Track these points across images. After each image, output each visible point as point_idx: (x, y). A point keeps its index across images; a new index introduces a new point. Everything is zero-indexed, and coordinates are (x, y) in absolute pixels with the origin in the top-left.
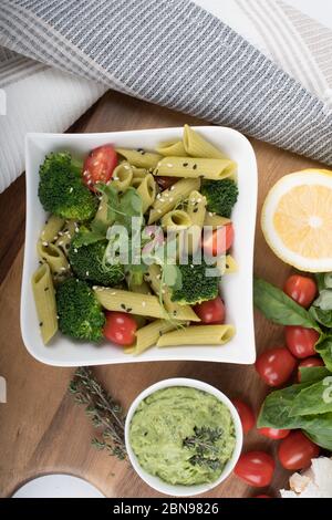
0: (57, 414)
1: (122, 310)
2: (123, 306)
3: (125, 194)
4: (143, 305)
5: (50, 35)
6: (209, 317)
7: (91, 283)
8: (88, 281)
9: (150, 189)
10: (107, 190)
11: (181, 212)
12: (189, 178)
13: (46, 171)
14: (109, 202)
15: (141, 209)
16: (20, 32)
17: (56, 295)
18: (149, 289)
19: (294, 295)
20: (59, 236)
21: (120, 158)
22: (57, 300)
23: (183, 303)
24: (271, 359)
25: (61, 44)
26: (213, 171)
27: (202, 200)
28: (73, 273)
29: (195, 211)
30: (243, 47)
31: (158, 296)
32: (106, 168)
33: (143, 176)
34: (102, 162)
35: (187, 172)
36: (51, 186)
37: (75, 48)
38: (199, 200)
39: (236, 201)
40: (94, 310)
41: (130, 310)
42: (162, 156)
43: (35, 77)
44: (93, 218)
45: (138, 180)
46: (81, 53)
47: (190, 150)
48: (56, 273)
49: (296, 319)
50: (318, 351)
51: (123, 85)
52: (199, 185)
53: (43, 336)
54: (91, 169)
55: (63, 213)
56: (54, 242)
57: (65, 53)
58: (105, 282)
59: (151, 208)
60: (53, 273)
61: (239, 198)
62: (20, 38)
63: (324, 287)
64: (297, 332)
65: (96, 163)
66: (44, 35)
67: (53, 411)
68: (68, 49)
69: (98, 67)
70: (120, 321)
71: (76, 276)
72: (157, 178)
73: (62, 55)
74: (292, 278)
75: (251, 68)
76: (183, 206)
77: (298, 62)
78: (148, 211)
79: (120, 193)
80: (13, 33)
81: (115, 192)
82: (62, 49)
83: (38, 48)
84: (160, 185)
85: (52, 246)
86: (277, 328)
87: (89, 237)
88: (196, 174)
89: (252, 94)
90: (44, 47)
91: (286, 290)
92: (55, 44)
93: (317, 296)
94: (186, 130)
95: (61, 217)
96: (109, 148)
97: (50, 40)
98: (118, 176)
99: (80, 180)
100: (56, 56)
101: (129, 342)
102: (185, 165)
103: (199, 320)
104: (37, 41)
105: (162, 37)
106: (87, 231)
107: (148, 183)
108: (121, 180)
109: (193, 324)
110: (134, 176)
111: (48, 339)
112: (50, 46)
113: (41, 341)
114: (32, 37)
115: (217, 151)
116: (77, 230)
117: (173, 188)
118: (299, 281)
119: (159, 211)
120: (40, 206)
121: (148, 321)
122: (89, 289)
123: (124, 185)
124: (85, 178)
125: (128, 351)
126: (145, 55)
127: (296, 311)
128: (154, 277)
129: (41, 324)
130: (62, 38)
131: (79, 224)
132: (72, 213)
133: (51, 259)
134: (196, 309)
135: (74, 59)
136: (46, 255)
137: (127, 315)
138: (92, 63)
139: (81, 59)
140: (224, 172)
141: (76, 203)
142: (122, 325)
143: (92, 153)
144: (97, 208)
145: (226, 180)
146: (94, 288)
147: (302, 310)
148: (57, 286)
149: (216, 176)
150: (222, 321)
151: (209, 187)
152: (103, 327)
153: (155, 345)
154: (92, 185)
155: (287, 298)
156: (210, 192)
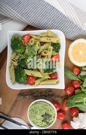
0: (15, 102)
2: (32, 74)
3: (32, 46)
4: (36, 74)
5: (12, 11)
6: (53, 77)
7: (24, 68)
9: (39, 45)
10: (28, 45)
11: (46, 51)
12: (48, 42)
13: (12, 40)
14: (28, 48)
15: (36, 50)
16: (5, 11)
18: (38, 70)
19: (75, 72)
20: (16, 57)
21: (31, 37)
22: (15, 73)
23: (47, 73)
24: (69, 88)
25: (15, 14)
26: (54, 41)
27: (52, 48)
28: (20, 66)
29: (50, 50)
30: (61, 14)
31: (41, 72)
32: (28, 40)
33: (37, 42)
34: (27, 38)
35: (48, 41)
36: (14, 44)
37: (18, 15)
38: (51, 48)
39: (60, 48)
40: (24, 75)
42: (42, 37)
43: (10, 22)
44: (24, 52)
46: (20, 16)
47: (49, 35)
48: (15, 66)
49: (74, 78)
50: (80, 86)
51: (31, 24)
52: (51, 44)
53: (11, 81)
54: (24, 40)
56: (14, 58)
57: (16, 16)
58: (27, 68)
59: (39, 50)
61: (61, 48)
62: (4, 12)
63: (82, 70)
64: (75, 82)
65: (25, 39)
66: (11, 11)
67: (14, 101)
68: (17, 15)
69: (24, 19)
70: (31, 78)
72: (40, 42)
73: (15, 17)
74: (74, 68)
75: (63, 19)
76: (47, 49)
77: (74, 19)
78: (38, 50)
79: (31, 46)
80: (3, 11)
81: (30, 46)
82: (15, 15)
83: (9, 15)
84: (41, 44)
86: (70, 81)
87: (23, 57)
88: (50, 41)
89: (63, 26)
90: (11, 14)
91: (72, 71)
92: (13, 14)
93: (80, 72)
95: (16, 52)
96: (28, 35)
97: (12, 13)
98: (31, 41)
100: (14, 17)
101: (33, 83)
102: (47, 39)
103: (51, 78)
104: (9, 13)
105: (40, 12)
106: (23, 55)
107: (38, 43)
108: (31, 43)
109: (49, 79)
110: (35, 42)
111: (13, 82)
112: (12, 14)
113: (11, 83)
114: (8, 12)
115: (55, 36)
116: (20, 55)
117: (44, 45)
119: (41, 51)
121: (38, 78)
122: (23, 70)
123: (32, 44)
124: (22, 42)
125: (33, 86)
126: (36, 16)
127: (75, 76)
129: (11, 79)
130: (15, 12)
131: (21, 54)
132: (19, 51)
134: (50, 75)
135: (18, 17)
136: (13, 62)
137: (33, 77)
138: (23, 18)
139: (20, 17)
140: (57, 41)
141: (20, 48)
143: (24, 36)
144: (25, 50)
145: (58, 43)
146: (25, 70)
148: (15, 69)
149: (55, 42)
150: (56, 78)
151: (53, 45)
152: (26, 79)
153: (39, 84)
154: (24, 44)
155: (72, 73)
156: (54, 46)
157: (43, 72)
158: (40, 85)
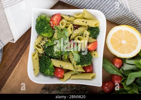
1: (60, 67)
2: (60, 66)
4: (66, 66)
6: (88, 71)
7: (51, 58)
8: (50, 57)
9: (71, 29)
10: (57, 28)
11: (81, 37)
12: (84, 26)
13: (38, 21)
14: (58, 32)
15: (68, 35)
17: (39, 61)
18: (69, 61)
19: (116, 65)
20: (41, 42)
21: (62, 18)
23: (80, 66)
24: (107, 84)
26: (92, 24)
27: (88, 33)
28: (45, 54)
29: (86, 37)
31: (72, 63)
32: (58, 21)
33: (70, 24)
34: (56, 19)
35: (84, 24)
36: (39, 26)
38: (87, 33)
39: (99, 34)
40: (51, 66)
41: (62, 67)
42: (76, 18)
44: (52, 37)
45: (67, 25)
47: (85, 17)
48: (40, 54)
49: (115, 72)
50: (122, 83)
52: (87, 28)
53: (35, 73)
54: (53, 21)
55: (43, 35)
56: (39, 44)
58: (55, 58)
59: (71, 35)
60: (39, 54)
61: (100, 33)
63: (125, 63)
64: (116, 76)
65: (54, 19)
70: (59, 70)
71: (46, 55)
74: (115, 59)
76: (82, 35)
79: (62, 29)
81: (60, 29)
84: (75, 27)
85: (39, 45)
86: (109, 74)
87: (51, 43)
88: (86, 25)
91: (113, 63)
93: (123, 65)
94: (84, 10)
96: (58, 14)
98: (61, 24)
99: (49, 25)
101: (62, 77)
102: (83, 22)
103: (85, 71)
106: (50, 41)
107: (71, 27)
108: (62, 25)
109: (82, 72)
110: (66, 24)
111: (37, 74)
113: (34, 75)
115: (93, 18)
116: (47, 40)
117: (79, 29)
118: (117, 60)
119: (74, 36)
120: (35, 32)
121: (68, 71)
122: (50, 60)
123: (63, 27)
124: (51, 24)
125: (61, 80)
127: (116, 70)
128: (71, 57)
129: (34, 70)
131: (48, 38)
132: (46, 35)
133: (38, 49)
134: (84, 68)
136: (37, 48)
137: (62, 69)
140: (95, 25)
141: (47, 32)
142: (60, 72)
143: (53, 16)
144: (54, 34)
145: (96, 27)
146: (52, 59)
147: (118, 70)
148: (40, 58)
149: (93, 26)
150: (92, 72)
151: (91, 29)
152: (53, 72)
153: (70, 78)
154: (53, 26)
155: (113, 65)
156: (91, 31)
157: (76, 63)
158: (70, 80)
